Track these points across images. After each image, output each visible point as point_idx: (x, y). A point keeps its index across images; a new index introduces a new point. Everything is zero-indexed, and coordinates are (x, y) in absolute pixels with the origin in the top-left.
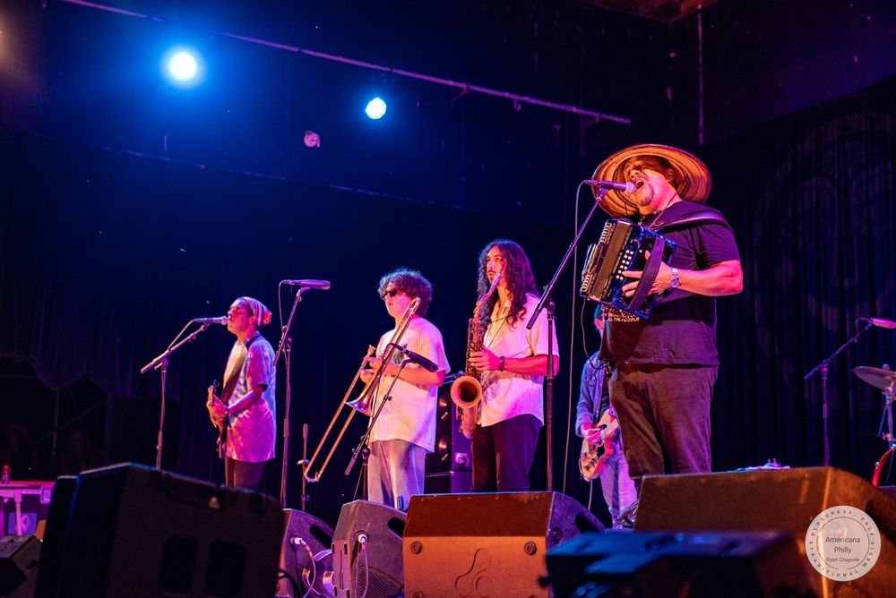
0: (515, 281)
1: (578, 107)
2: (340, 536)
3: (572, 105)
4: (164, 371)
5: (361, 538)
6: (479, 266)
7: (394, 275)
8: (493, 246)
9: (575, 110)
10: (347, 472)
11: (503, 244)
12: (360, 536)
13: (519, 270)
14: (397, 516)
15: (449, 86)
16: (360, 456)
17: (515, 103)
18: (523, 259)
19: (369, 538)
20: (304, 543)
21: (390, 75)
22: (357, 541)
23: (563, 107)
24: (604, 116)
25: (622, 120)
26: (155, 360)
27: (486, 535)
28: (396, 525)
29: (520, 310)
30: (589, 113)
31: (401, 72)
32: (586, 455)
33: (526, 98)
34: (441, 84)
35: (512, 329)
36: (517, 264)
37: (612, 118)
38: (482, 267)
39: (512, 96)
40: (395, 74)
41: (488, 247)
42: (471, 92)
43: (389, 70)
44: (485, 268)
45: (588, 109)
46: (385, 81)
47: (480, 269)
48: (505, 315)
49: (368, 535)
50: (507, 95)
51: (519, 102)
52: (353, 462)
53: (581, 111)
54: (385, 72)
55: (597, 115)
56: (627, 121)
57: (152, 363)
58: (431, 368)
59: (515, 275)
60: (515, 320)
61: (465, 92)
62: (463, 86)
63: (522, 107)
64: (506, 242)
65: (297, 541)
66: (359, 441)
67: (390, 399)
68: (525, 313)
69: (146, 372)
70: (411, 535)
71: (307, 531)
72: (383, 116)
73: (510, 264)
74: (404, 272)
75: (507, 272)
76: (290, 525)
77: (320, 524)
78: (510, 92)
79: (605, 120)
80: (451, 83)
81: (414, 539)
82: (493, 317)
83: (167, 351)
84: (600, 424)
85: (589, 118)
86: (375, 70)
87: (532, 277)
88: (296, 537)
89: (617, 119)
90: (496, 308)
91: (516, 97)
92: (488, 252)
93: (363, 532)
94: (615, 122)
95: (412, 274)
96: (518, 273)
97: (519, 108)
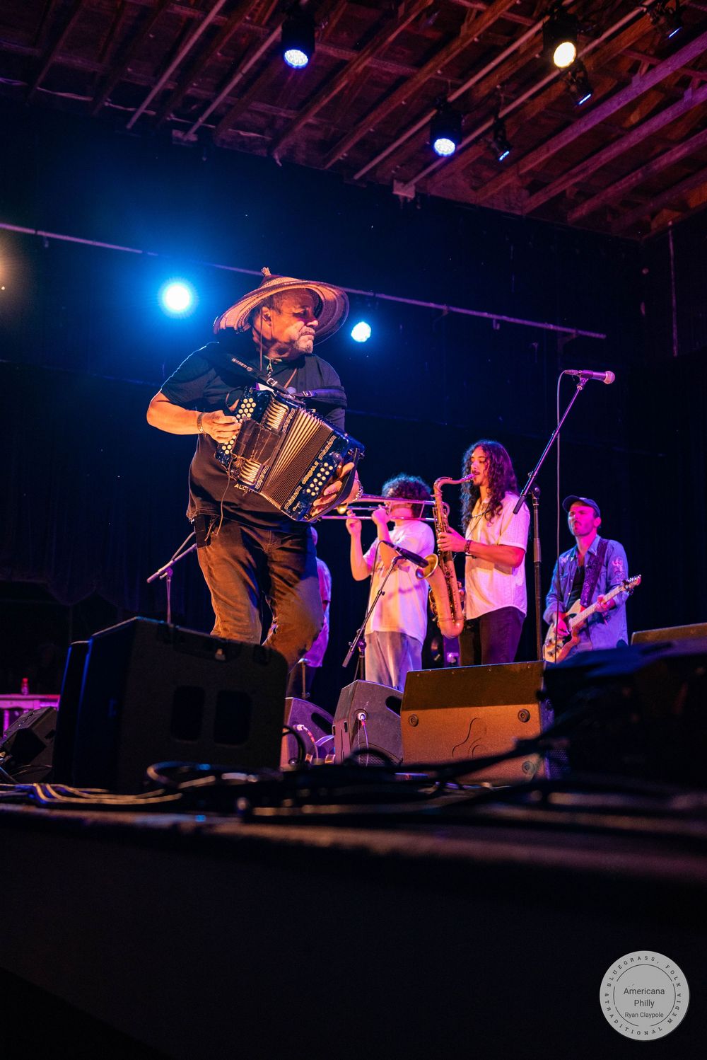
0: (497, 481)
1: (554, 324)
2: (340, 716)
3: (549, 323)
4: (169, 581)
5: (361, 716)
6: (464, 465)
7: (395, 481)
8: (477, 446)
9: (552, 327)
10: (345, 665)
11: (487, 445)
12: (360, 714)
13: (502, 470)
14: (394, 695)
15: (431, 308)
16: (356, 648)
17: (494, 321)
18: (505, 458)
19: (367, 716)
20: (306, 729)
21: (373, 299)
22: (357, 719)
23: (540, 325)
24: (580, 332)
25: (597, 335)
26: (160, 570)
27: (480, 705)
28: (394, 703)
29: (497, 506)
30: (565, 330)
31: (384, 297)
32: (550, 641)
33: (504, 318)
34: (423, 307)
35: (490, 524)
36: (499, 465)
37: (588, 334)
38: (466, 466)
39: (491, 316)
40: (377, 298)
41: (473, 448)
42: (451, 312)
43: (372, 294)
44: (469, 468)
45: (564, 326)
46: (369, 305)
47: (464, 468)
48: (484, 511)
49: (367, 713)
50: (486, 314)
51: (498, 321)
52: (350, 654)
53: (559, 329)
54: (369, 297)
55: (574, 331)
56: (603, 336)
57: (158, 573)
58: (422, 564)
59: (497, 475)
60: (493, 515)
61: (446, 313)
62: (444, 307)
63: (500, 326)
64: (490, 443)
65: (300, 727)
66: (355, 635)
67: (383, 594)
68: (502, 508)
69: (153, 581)
70: (408, 709)
71: (309, 718)
72: (368, 339)
73: (493, 465)
74: (402, 478)
75: (490, 472)
76: (293, 713)
77: (321, 711)
78: (489, 312)
79: (581, 335)
80: (432, 305)
81: (412, 713)
82: (474, 513)
83: (171, 562)
84: (569, 613)
85: (565, 334)
86: (359, 295)
87: (514, 477)
88: (298, 724)
89: (593, 335)
90: (478, 504)
91: (495, 317)
92: (473, 452)
93: (361, 710)
94: (591, 338)
95: (412, 479)
96: (499, 473)
97: (498, 327)
